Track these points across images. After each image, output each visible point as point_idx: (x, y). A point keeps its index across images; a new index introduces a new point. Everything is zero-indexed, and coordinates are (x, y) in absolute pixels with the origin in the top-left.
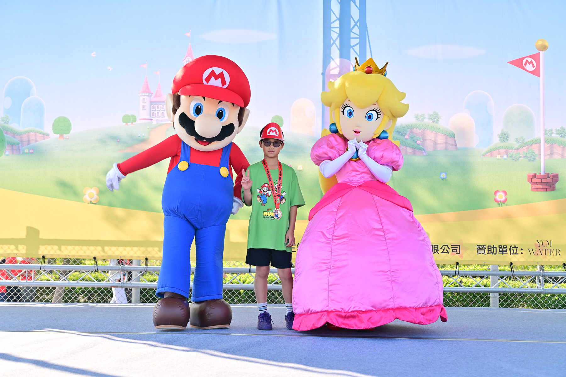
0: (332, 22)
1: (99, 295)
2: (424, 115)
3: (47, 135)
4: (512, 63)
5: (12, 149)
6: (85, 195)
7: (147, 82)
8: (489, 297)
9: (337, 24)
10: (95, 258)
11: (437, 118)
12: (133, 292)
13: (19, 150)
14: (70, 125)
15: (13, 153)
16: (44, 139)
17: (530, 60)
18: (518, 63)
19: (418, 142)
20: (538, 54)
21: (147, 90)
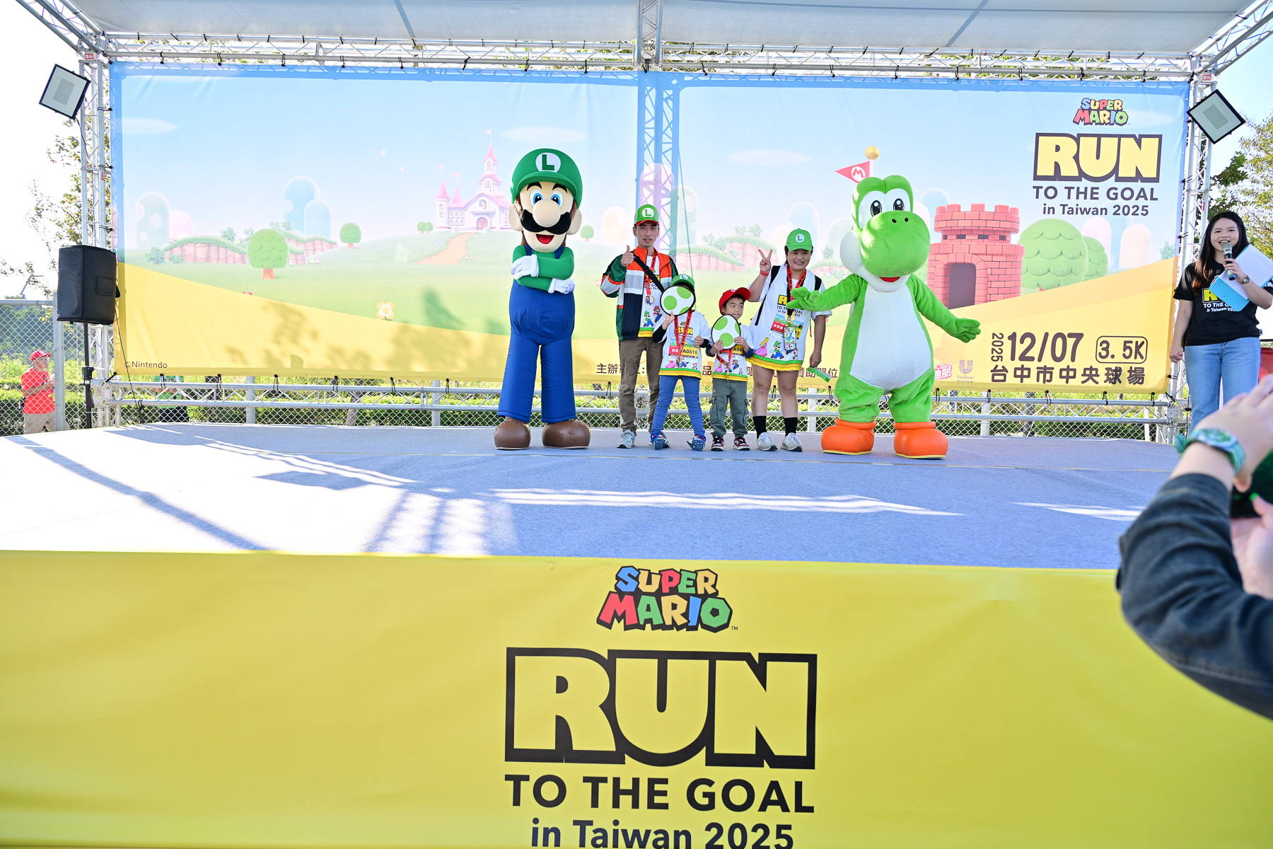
0: (646, 121)
1: (396, 418)
2: (744, 228)
3: (335, 244)
4: (839, 172)
5: (296, 259)
6: (378, 310)
7: (444, 186)
8: (806, 422)
9: (652, 124)
10: (392, 379)
11: (758, 232)
12: (433, 415)
13: (304, 260)
14: (360, 233)
15: (297, 263)
16: (331, 248)
17: (859, 169)
18: (847, 172)
19: (738, 257)
20: (868, 163)
21: (444, 195)
